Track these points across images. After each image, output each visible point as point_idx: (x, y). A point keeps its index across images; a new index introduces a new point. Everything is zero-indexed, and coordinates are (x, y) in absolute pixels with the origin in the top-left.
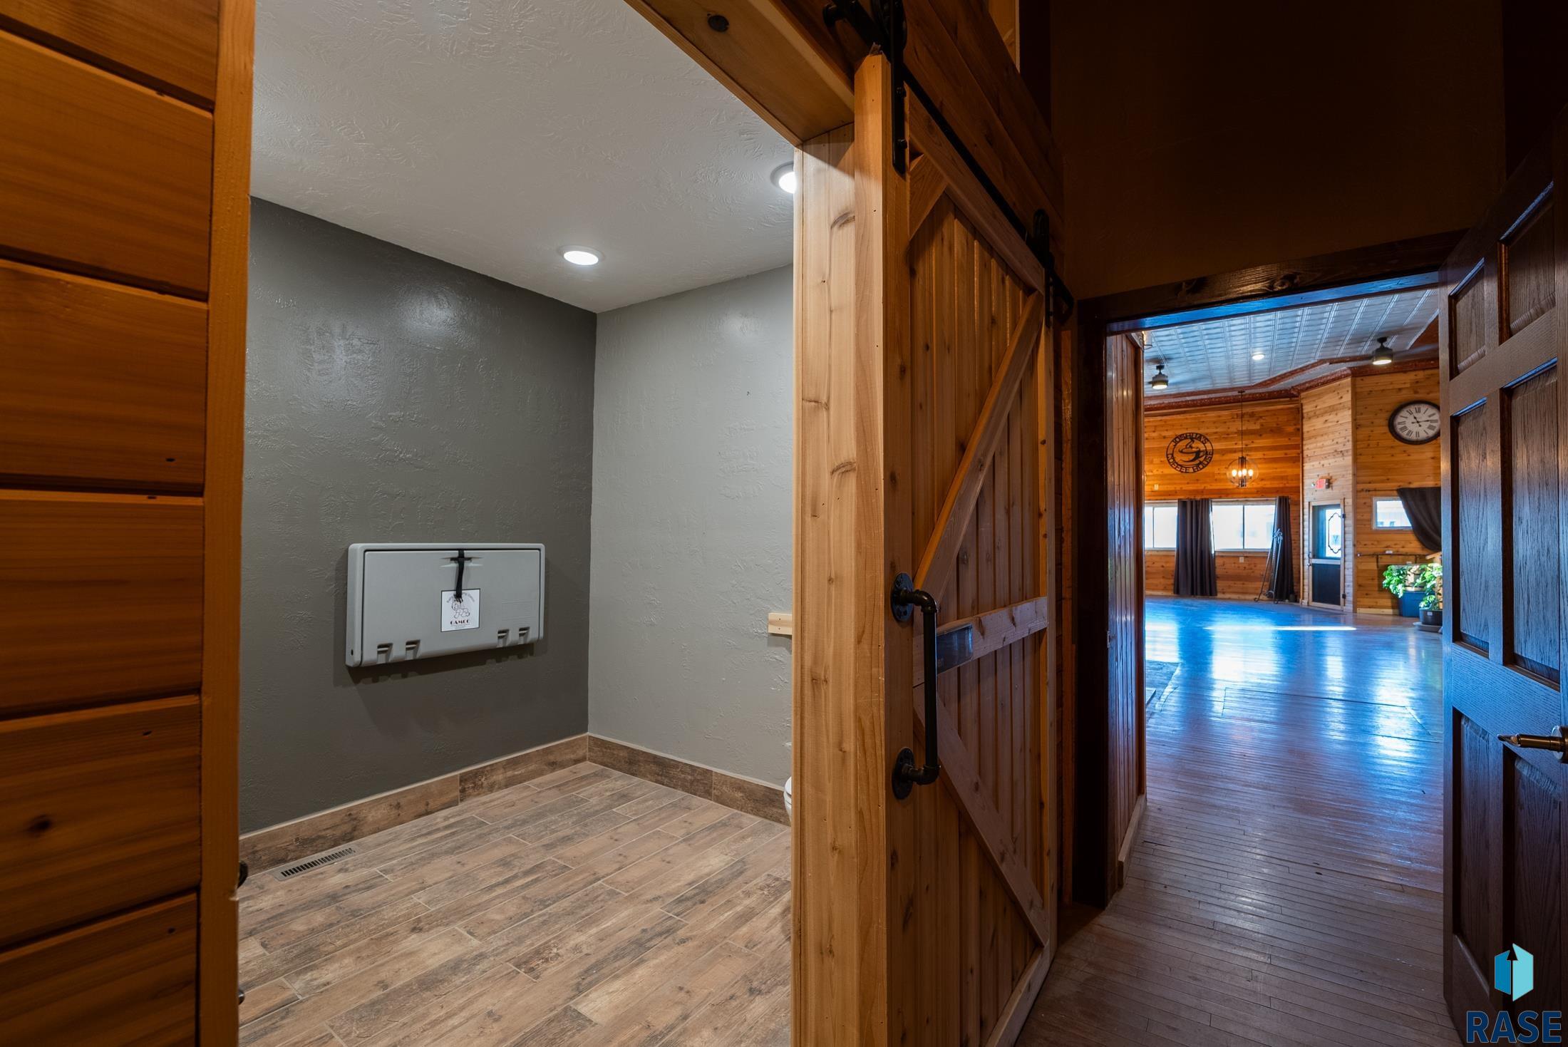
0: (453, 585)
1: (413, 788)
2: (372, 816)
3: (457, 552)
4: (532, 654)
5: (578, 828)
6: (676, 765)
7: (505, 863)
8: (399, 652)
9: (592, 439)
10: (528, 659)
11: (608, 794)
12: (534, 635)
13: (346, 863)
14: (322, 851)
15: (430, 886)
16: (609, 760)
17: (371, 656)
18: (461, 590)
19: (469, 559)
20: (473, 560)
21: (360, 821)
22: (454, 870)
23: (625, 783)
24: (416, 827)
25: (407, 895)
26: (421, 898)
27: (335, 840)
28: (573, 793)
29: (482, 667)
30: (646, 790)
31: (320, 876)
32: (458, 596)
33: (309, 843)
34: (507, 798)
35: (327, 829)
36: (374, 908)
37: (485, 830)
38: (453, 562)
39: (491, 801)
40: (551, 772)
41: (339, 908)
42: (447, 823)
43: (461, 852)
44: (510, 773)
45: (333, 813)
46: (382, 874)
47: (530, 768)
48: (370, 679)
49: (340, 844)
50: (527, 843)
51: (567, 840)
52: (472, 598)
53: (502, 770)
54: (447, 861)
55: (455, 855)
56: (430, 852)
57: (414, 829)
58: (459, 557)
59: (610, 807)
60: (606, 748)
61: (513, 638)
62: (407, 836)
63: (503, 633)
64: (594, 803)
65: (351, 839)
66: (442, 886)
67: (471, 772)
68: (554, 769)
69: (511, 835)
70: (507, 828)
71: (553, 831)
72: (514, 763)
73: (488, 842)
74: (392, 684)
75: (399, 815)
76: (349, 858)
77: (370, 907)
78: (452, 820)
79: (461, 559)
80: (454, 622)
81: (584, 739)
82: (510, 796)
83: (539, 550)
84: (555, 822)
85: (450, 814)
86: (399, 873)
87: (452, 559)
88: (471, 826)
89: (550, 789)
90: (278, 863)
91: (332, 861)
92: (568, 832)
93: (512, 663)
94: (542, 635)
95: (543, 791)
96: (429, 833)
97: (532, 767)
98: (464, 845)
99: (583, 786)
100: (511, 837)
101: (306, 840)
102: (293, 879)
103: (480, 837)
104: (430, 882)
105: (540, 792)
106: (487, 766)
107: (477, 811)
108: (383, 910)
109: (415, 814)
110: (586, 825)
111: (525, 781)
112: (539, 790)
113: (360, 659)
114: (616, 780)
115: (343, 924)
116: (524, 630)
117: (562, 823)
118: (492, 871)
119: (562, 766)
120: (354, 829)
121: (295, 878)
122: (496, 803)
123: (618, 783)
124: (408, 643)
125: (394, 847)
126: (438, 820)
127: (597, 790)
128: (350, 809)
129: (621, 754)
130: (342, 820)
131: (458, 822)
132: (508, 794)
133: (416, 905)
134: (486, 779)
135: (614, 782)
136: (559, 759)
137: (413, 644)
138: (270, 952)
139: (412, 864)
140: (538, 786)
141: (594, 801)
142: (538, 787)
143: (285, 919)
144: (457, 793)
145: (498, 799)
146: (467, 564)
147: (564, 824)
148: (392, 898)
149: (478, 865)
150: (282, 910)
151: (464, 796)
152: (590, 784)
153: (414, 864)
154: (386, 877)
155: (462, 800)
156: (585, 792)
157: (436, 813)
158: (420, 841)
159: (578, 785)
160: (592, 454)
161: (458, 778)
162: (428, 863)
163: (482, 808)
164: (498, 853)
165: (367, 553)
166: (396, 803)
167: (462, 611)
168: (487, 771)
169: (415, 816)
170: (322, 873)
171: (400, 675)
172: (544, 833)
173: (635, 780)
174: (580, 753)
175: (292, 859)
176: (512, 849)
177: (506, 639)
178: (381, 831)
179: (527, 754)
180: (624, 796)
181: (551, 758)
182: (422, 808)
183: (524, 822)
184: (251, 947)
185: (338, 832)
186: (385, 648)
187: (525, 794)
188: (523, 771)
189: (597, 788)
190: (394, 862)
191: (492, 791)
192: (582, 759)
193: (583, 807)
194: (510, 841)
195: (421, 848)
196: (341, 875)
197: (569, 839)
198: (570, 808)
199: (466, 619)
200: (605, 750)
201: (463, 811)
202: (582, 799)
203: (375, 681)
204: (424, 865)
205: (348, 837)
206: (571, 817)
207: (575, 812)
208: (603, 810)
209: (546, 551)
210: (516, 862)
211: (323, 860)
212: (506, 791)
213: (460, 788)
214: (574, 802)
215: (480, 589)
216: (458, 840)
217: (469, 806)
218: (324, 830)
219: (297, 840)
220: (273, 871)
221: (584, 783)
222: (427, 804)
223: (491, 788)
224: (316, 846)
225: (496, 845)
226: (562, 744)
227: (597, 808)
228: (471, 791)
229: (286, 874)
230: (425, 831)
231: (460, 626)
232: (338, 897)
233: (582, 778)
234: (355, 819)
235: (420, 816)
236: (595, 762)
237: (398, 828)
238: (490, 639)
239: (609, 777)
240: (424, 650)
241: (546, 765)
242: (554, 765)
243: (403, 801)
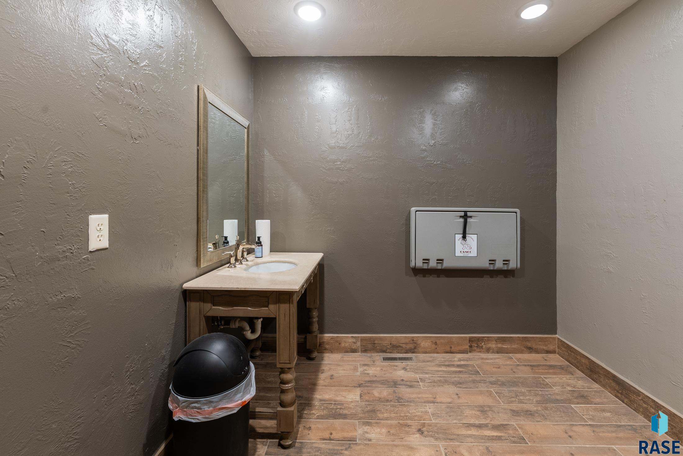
0: (461, 232)
1: (444, 337)
2: (425, 344)
3: (463, 213)
4: (513, 276)
5: (539, 408)
6: (638, 393)
7: (483, 410)
8: (433, 264)
9: (556, 140)
10: (511, 279)
11: (569, 388)
12: (513, 265)
13: (407, 365)
14: (401, 353)
15: (438, 403)
16: (573, 361)
17: (419, 264)
18: (466, 234)
19: (471, 217)
20: (473, 218)
21: (418, 345)
22: (453, 398)
23: (586, 385)
24: (444, 358)
25: (425, 402)
26: (430, 409)
27: (407, 350)
28: (542, 376)
29: (481, 279)
30: (605, 400)
31: (395, 368)
32: (464, 237)
33: (396, 347)
34: (497, 361)
35: (403, 344)
36: (408, 402)
37: (478, 378)
38: (462, 218)
39: (487, 359)
40: (528, 353)
41: (394, 392)
42: (459, 363)
43: (461, 387)
44: (500, 345)
45: (406, 337)
46: (419, 380)
47: (513, 346)
48: (422, 275)
49: (408, 353)
50: (501, 402)
51: (529, 414)
52: (472, 239)
53: (494, 342)
54: (452, 389)
55: (457, 388)
56: (445, 378)
57: (443, 359)
58: (464, 216)
59: (570, 401)
60: (570, 351)
61: (499, 265)
62: (438, 362)
63: (492, 262)
64: (557, 391)
65: (413, 352)
66: (444, 406)
67: (475, 337)
68: (531, 352)
69: (492, 390)
70: (492, 383)
71: (521, 402)
72: (503, 340)
73: (477, 387)
74: (432, 280)
75: (436, 348)
76: (409, 363)
77: (406, 399)
78: (462, 363)
79: (465, 217)
80: (462, 252)
81: (554, 338)
82: (498, 360)
83: (516, 213)
84: (523, 394)
85: (462, 358)
86: (427, 384)
87: (461, 217)
88: (471, 371)
89: (525, 365)
90: (383, 352)
91: (403, 361)
92: (532, 407)
93: (500, 280)
94: (519, 266)
95: (521, 365)
96: (448, 366)
97: (515, 346)
98: (463, 383)
99: (550, 373)
100: (491, 391)
101: (395, 346)
102: (386, 363)
103: (474, 381)
104: (439, 400)
105: (518, 365)
106: (485, 337)
107: (477, 363)
108: (411, 406)
109: (445, 351)
110: (546, 408)
111: (510, 353)
112: (518, 363)
113: (414, 265)
114: (578, 379)
115: (392, 403)
116: (506, 262)
117: (528, 397)
118: (474, 412)
119: (537, 351)
120: (415, 348)
121: (387, 363)
122: (489, 361)
123: (579, 382)
124: (438, 260)
125: (430, 366)
126: (456, 359)
127: (560, 381)
128: (413, 337)
129: (583, 361)
130: (410, 341)
131: (465, 365)
132: (498, 358)
133: (426, 412)
134: (484, 344)
135: (576, 380)
136: (534, 346)
137: (440, 261)
138: (361, 402)
139: (434, 382)
140: (519, 360)
141: (556, 389)
142: (517, 361)
143: (374, 385)
144: (467, 347)
145: (492, 359)
146: (469, 220)
147: (530, 399)
148: (417, 399)
149: (467, 403)
150: (375, 379)
151: (471, 349)
152: (555, 374)
153: (435, 382)
154: (421, 383)
155: (470, 352)
156: (550, 379)
157: (455, 354)
158: (443, 369)
159: (546, 371)
160: (556, 150)
161: (468, 338)
162: (442, 386)
163: (479, 362)
164: (481, 400)
165: (417, 212)
166: (435, 342)
167: (467, 246)
168: (485, 340)
169: (445, 352)
170: (396, 366)
171: (436, 275)
172: (513, 399)
173: (596, 386)
174: (551, 347)
175: (388, 352)
176: (489, 401)
177: (495, 264)
178: (428, 353)
179: (512, 337)
180: (583, 396)
181: (529, 344)
182: (448, 349)
183: (503, 384)
184: (356, 394)
185: (408, 347)
186: (426, 261)
187: (508, 363)
188: (509, 346)
189: (561, 379)
190: (427, 376)
191: (488, 352)
192: (553, 352)
193: (547, 391)
194: (490, 394)
195: (442, 373)
196: (403, 371)
197: (531, 414)
198: (537, 387)
199: (469, 250)
200: (570, 352)
201: (470, 359)
202: (547, 384)
203: (424, 276)
204: (439, 386)
205: (413, 351)
206: (536, 395)
207: (540, 393)
208: (564, 401)
209: (521, 214)
210: (490, 414)
211: (401, 359)
212: (497, 356)
213: (469, 344)
214: (540, 384)
215: (477, 234)
216: (462, 378)
217: (473, 357)
218: (402, 343)
219: (391, 344)
220: (381, 355)
221: (551, 371)
222: (451, 348)
223: (488, 350)
224: (399, 350)
225: (481, 393)
226: (536, 337)
227: (558, 397)
228: (475, 348)
229: (385, 359)
230: (447, 363)
231: (466, 254)
232: (397, 384)
233: (551, 367)
234: (415, 343)
235: (447, 352)
236: (562, 357)
237: (435, 355)
238: (484, 264)
239: (573, 375)
240: (447, 264)
241: (524, 347)
242: (531, 350)
243: (438, 342)
